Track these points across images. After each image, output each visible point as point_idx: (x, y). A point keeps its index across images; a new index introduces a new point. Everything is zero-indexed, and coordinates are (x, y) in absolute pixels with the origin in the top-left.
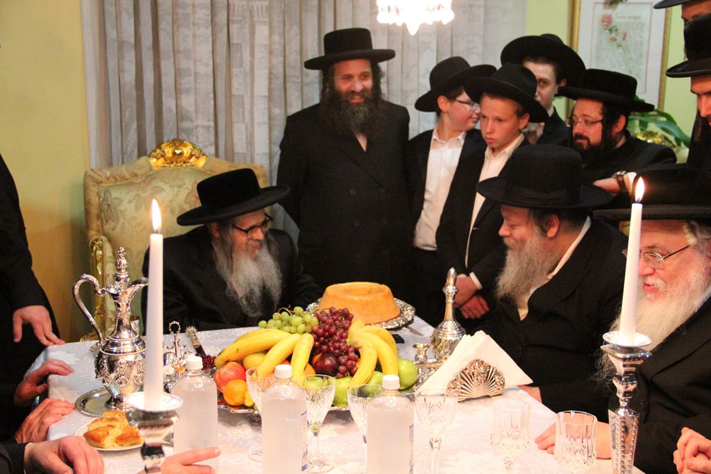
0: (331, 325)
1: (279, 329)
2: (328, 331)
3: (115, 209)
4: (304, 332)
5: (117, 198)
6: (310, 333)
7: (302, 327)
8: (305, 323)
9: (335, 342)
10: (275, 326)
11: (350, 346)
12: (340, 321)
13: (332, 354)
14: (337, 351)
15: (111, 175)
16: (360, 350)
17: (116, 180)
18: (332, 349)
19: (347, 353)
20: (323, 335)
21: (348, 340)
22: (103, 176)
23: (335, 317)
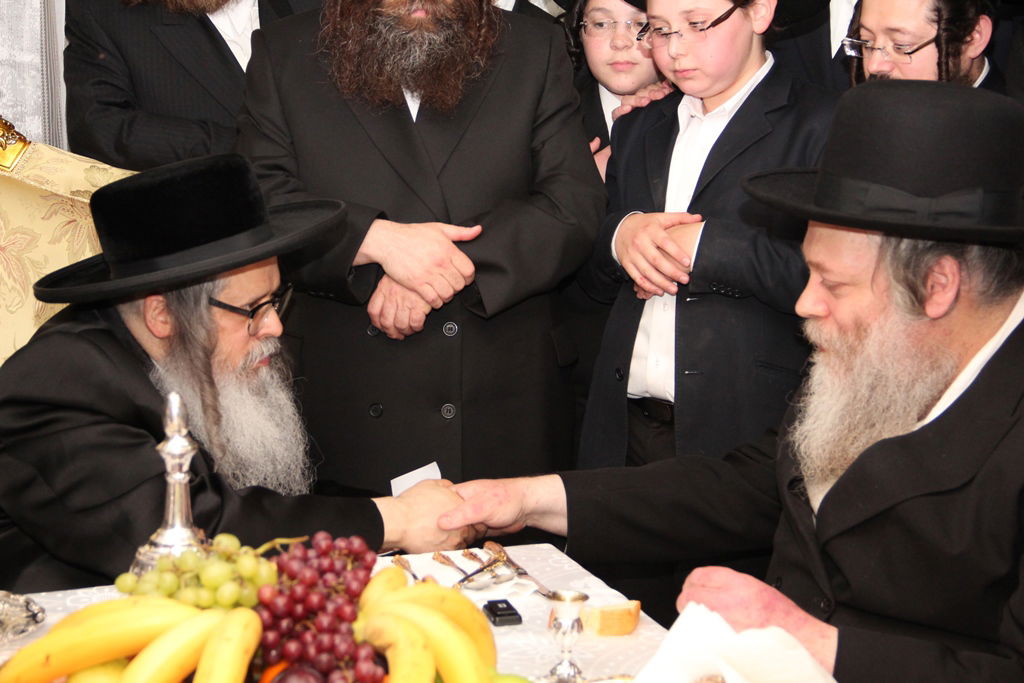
0: (311, 586)
1: (171, 596)
2: (303, 600)
4: (237, 605)
6: (255, 608)
7: (229, 591)
8: (241, 580)
9: (321, 630)
10: (158, 587)
11: (365, 643)
12: (338, 574)
13: (313, 663)
14: (324, 657)
16: (389, 655)
18: (312, 651)
19: (353, 660)
20: (289, 613)
21: (359, 627)
23: (326, 562)
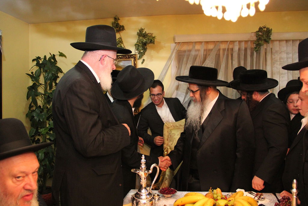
3: (173, 137)
5: (173, 134)
15: (172, 125)
17: (174, 127)
22: (170, 125)
